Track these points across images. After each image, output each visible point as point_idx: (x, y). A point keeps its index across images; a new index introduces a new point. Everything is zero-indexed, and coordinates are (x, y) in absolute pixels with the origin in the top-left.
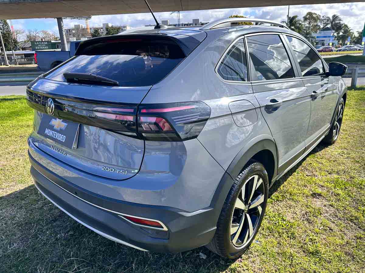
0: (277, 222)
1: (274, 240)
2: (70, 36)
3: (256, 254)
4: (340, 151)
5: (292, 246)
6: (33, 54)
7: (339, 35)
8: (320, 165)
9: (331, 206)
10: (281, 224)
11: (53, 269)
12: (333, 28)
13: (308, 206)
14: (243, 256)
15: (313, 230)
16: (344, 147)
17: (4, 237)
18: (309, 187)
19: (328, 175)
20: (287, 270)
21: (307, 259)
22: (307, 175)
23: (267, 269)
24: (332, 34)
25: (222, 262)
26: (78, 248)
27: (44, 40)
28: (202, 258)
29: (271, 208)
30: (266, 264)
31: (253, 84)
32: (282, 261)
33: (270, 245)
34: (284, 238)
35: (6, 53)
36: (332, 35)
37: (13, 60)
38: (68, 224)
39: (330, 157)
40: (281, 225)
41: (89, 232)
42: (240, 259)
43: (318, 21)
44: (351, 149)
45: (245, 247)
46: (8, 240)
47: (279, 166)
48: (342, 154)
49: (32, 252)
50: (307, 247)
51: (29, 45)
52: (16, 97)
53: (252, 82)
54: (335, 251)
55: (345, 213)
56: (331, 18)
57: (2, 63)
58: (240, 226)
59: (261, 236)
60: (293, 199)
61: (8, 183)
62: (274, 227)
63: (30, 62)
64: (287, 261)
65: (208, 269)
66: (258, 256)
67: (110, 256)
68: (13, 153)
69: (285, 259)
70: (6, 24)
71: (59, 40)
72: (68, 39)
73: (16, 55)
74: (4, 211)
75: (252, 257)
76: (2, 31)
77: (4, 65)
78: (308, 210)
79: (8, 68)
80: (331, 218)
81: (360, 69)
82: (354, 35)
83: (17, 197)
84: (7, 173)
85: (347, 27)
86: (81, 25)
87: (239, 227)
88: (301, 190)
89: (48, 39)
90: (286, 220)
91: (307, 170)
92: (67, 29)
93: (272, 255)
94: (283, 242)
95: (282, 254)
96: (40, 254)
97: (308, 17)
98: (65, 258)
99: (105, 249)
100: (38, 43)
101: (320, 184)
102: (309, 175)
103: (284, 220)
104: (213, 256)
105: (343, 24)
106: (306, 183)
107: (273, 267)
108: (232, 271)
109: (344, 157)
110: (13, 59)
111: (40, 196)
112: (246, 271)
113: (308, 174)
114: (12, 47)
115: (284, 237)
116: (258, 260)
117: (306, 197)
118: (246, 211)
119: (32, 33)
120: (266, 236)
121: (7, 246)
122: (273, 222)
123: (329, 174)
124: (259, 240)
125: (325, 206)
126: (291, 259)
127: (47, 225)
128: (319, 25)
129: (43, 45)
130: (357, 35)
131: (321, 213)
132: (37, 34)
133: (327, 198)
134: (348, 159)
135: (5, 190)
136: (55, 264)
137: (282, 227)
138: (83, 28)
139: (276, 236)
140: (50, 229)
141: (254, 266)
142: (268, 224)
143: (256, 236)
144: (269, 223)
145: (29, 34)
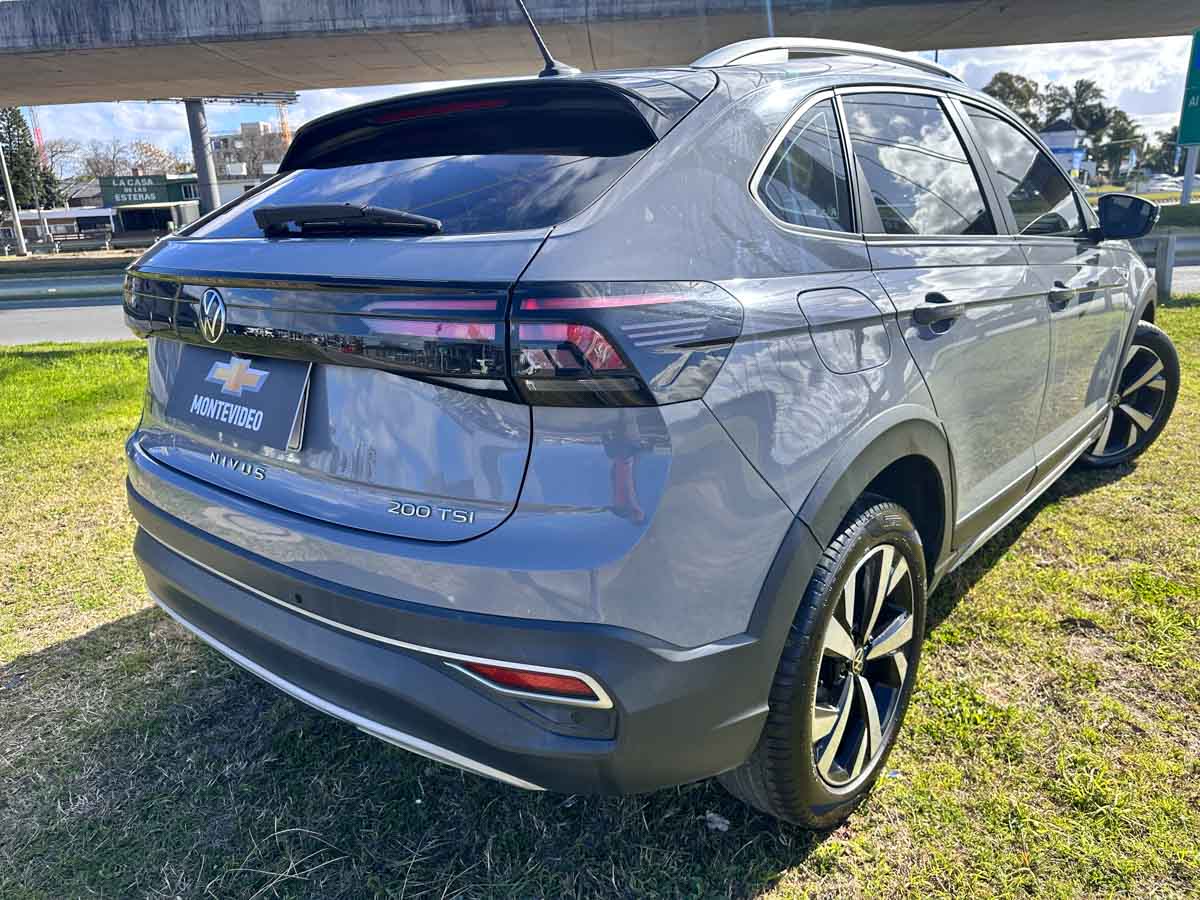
0: (954, 711)
1: (952, 768)
2: (227, 159)
3: (897, 811)
4: (1140, 489)
5: (1014, 784)
6: (106, 219)
7: (1101, 144)
8: (1081, 533)
9: (1128, 656)
10: (968, 716)
11: (214, 874)
12: (1078, 122)
13: (1055, 660)
14: (852, 818)
15: (1078, 732)
16: (1151, 478)
17: (41, 777)
18: (1050, 601)
19: (1109, 563)
20: (1003, 860)
21: (1064, 825)
22: (1038, 565)
23: (936, 860)
24: (1077, 141)
25: (784, 840)
26: (295, 806)
27: (140, 174)
28: (717, 829)
29: (931, 668)
30: (933, 843)
31: (869, 243)
32: (985, 832)
33: (940, 783)
34: (983, 760)
35: (19, 215)
36: (1076, 145)
37: (41, 238)
38: (255, 731)
39: (1111, 510)
40: (969, 719)
41: (330, 756)
42: (842, 830)
43: (1031, 101)
44: (1173, 484)
45: (856, 789)
46: (58, 786)
47: (958, 522)
48: (1148, 500)
49: (140, 823)
50: (1062, 787)
51: (92, 188)
52: (58, 349)
53: (866, 235)
54: (1156, 796)
55: (1176, 680)
56: (1072, 91)
57: (6, 249)
58: (840, 714)
59: (905, 756)
60: (1001, 640)
61: (46, 608)
62: (949, 724)
63: (96, 243)
64: (1000, 831)
65: (738, 861)
66: (902, 817)
67: (403, 830)
68: (57, 517)
69: (992, 826)
70: (17, 121)
71: (192, 172)
72: (220, 169)
73: (50, 221)
74: (36, 693)
75: (881, 822)
76: (4, 145)
77: (10, 253)
78: (1054, 672)
79: (27, 261)
80: (1133, 696)
81: (1181, 240)
82: (1148, 145)
83: (81, 651)
84: (43, 578)
85: (1125, 119)
86: (262, 124)
87: (836, 717)
88: (1025, 611)
89: (155, 168)
90: (984, 703)
91: (1037, 548)
92: (218, 138)
93: (948, 814)
94: (983, 772)
95: (981, 811)
96: (168, 827)
97: (996, 88)
98: (254, 838)
99: (388, 807)
100: (122, 183)
101: (1085, 590)
102: (1047, 566)
103: (979, 705)
104: (751, 822)
105: (1109, 111)
106: (1039, 589)
107: (955, 851)
108: (819, 867)
109: (1155, 507)
110: (39, 234)
111: (155, 646)
112: (866, 865)
113: (1043, 562)
114: (36, 198)
115: (985, 754)
116: (904, 831)
117: (1044, 630)
118: (856, 667)
119: (101, 151)
120: (924, 755)
121: (52, 805)
122: (941, 712)
123: (1112, 559)
124: (902, 766)
125: (1109, 657)
126: (1014, 824)
127: (186, 736)
128: (1035, 115)
129: (140, 189)
130: (1155, 143)
131: (1098, 682)
132: (121, 155)
133: (1112, 634)
134: (1167, 514)
135: (37, 630)
136: (220, 858)
137: (974, 727)
138: (270, 132)
139: (957, 754)
140: (198, 749)
141: (894, 851)
142: (925, 717)
143: (890, 757)
144: (929, 713)
145: (93, 155)
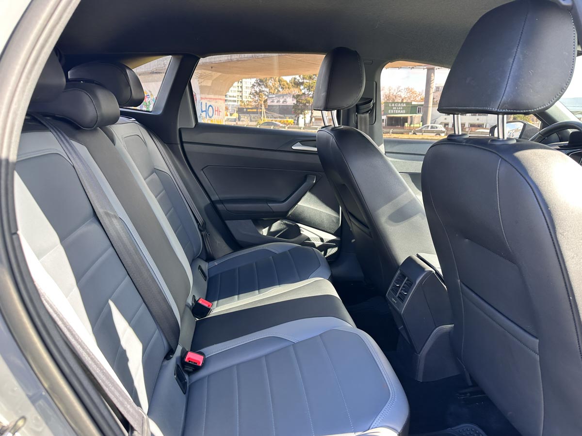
27: (404, 101)
71: (423, 101)
89: (410, 99)
100: (394, 105)
119: (392, 91)
129: (399, 108)
132: (399, 93)
145: (388, 92)
